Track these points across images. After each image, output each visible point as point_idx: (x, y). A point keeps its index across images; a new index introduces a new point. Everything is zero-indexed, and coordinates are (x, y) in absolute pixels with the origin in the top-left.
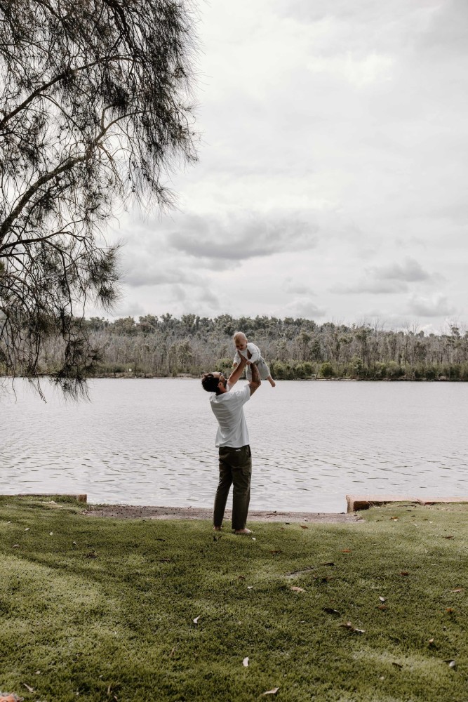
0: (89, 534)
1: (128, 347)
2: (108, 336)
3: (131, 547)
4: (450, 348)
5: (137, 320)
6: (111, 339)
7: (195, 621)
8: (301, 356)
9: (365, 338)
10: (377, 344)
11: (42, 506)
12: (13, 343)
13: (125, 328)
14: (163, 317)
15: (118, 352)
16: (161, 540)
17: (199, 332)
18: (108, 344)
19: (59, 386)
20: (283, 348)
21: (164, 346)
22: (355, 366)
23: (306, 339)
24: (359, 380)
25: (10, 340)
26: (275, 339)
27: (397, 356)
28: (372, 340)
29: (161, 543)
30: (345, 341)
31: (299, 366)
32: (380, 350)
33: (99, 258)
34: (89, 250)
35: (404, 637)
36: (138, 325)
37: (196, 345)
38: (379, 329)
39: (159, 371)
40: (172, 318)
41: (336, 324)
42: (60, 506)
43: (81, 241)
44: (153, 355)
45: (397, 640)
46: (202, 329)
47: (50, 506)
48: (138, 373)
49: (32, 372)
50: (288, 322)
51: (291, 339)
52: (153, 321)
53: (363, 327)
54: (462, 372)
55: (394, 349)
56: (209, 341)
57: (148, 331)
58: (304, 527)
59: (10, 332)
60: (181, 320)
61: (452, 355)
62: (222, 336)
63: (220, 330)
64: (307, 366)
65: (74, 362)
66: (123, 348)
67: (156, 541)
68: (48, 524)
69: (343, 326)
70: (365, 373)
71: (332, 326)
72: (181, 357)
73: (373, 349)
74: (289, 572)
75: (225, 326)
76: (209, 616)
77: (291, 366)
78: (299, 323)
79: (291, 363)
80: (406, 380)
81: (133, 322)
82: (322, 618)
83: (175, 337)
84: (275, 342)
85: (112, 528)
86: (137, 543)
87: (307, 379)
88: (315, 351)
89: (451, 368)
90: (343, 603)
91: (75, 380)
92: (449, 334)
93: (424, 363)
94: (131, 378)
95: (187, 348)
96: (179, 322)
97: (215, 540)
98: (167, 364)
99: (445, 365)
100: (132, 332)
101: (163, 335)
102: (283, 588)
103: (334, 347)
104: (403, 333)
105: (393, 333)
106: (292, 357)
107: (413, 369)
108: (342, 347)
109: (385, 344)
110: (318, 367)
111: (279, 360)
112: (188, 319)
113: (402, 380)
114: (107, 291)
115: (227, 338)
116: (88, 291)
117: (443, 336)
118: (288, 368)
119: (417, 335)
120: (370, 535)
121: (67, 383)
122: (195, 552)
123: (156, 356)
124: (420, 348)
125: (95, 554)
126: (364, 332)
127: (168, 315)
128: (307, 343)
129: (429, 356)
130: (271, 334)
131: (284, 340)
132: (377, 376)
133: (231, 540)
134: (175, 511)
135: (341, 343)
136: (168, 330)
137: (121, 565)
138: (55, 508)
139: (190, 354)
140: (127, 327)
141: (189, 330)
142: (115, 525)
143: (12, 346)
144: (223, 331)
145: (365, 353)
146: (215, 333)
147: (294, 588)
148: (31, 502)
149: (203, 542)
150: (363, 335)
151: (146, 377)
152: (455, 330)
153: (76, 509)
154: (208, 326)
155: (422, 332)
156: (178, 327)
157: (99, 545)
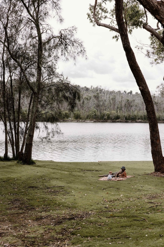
10: (105, 101)
22: (93, 114)
24: (95, 122)
30: (87, 99)
32: (107, 104)
38: (106, 89)
53: (97, 87)
55: (114, 103)
64: (66, 113)
69: (85, 87)
70: (98, 117)
73: (103, 103)
80: (121, 122)
87: (66, 121)
89: (144, 115)
93: (130, 112)
99: (141, 113)
103: (81, 102)
104: (120, 92)
105: (114, 92)
107: (124, 116)
108: (85, 102)
110: (72, 114)
113: (118, 122)
119: (128, 93)
124: (129, 103)
126: (98, 91)
129: (133, 108)
132: (105, 119)
135: (85, 100)
145: (98, 106)
155: (131, 92)
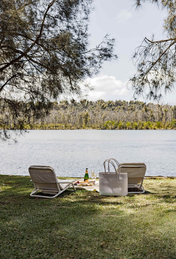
17: (88, 108)
23: (146, 110)
26: (126, 111)
30: (166, 111)
36: (60, 105)
46: (90, 106)
48: (67, 127)
50: (131, 103)
52: (66, 103)
53: (167, 105)
57: (65, 108)
60: (79, 102)
71: (152, 104)
75: (101, 105)
78: (137, 103)
81: (57, 103)
94: (64, 129)
95: (87, 116)
103: (160, 114)
108: (164, 114)
112: (83, 102)
127: (73, 100)
130: (124, 108)
139: (89, 118)
140: (55, 105)
141: (84, 107)
144: (100, 108)
146: (96, 108)
154: (93, 105)
156: (78, 105)
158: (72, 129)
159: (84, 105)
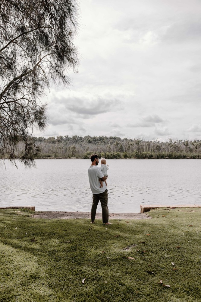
0: (34, 228)
1: (53, 148)
2: (45, 144)
3: (52, 235)
4: (169, 147)
5: (56, 138)
6: (46, 145)
7: (83, 281)
8: (116, 150)
9: (138, 144)
10: (143, 146)
11: (14, 214)
12: (4, 145)
13: (51, 141)
14: (65, 137)
15: (49, 149)
16: (65, 230)
17: (78, 142)
18: (45, 147)
19: (23, 163)
20: (109, 147)
21: (66, 147)
22: (135, 154)
23: (118, 144)
24: (137, 159)
25: (3, 144)
26: (106, 144)
27: (150, 150)
28: (141, 145)
29: (65, 232)
30: (132, 145)
31: (115, 154)
32: (144, 148)
33: (38, 109)
34: (34, 106)
35: (191, 290)
36: (56, 140)
37: (77, 147)
38: (143, 140)
39: (64, 156)
40: (69, 137)
41: (128, 139)
42: (22, 213)
43: (31, 102)
44: (62, 150)
45: (188, 292)
46: (80, 141)
47: (18, 213)
48: (56, 157)
49: (12, 157)
50: (111, 138)
51: (112, 144)
52: (62, 138)
53: (138, 139)
54: (173, 156)
55: (149, 147)
56: (82, 145)
57: (60, 142)
58: (127, 222)
59: (3, 141)
60: (72, 138)
61: (170, 149)
62: (87, 143)
63: (86, 141)
64: (118, 154)
65: (29, 152)
66: (51, 148)
67: (63, 231)
68: (15, 223)
69: (131, 139)
70: (139, 156)
71: (127, 139)
72: (72, 151)
73: (142, 147)
74: (125, 248)
75: (88, 140)
76: (90, 278)
77: (112, 154)
78: (115, 138)
79: (112, 153)
80: (154, 159)
81: (54, 138)
82: (147, 277)
83: (70, 144)
84: (107, 145)
85: (44, 224)
86: (55, 232)
87: (118, 159)
88: (121, 148)
89: (170, 154)
90: (155, 267)
91: (29, 160)
92: (169, 142)
93: (160, 152)
94: (54, 159)
95: (74, 148)
96: (71, 138)
97: (89, 230)
98: (67, 154)
99: (167, 153)
100: (54, 142)
101: (65, 143)
102: (124, 258)
103: (128, 147)
104: (152, 142)
105: (148, 142)
106: (112, 151)
107: (156, 155)
108: (130, 147)
109: (146, 146)
110: (122, 154)
111: (108, 152)
112: (74, 137)
113: (152, 159)
114: (42, 123)
115: (89, 144)
116: (34, 123)
117: (166, 143)
118: (111, 155)
119: (157, 142)
120: (156, 226)
121: (26, 161)
122: (81, 237)
123: (63, 151)
124: (159, 147)
125: (35, 239)
126: (138, 141)
127: (67, 136)
128: (118, 146)
129: (162, 150)
130: (105, 142)
131: (110, 145)
132: (143, 157)
133: (97, 230)
134: (71, 214)
135: (130, 145)
136: (67, 141)
137: (47, 245)
138: (20, 215)
139: (76, 150)
140: (52, 140)
141: (75, 141)
142: (45, 223)
143: (4, 146)
144: (87, 142)
145: (139, 149)
146: (84, 142)
147: (129, 258)
148: (10, 212)
149: (84, 231)
150: (138, 142)
151: (59, 159)
152: (171, 140)
153: (29, 214)
154: (82, 140)
155: (159, 141)
156: (71, 140)
157: (37, 234)
158: (60, 159)
159: (75, 140)
